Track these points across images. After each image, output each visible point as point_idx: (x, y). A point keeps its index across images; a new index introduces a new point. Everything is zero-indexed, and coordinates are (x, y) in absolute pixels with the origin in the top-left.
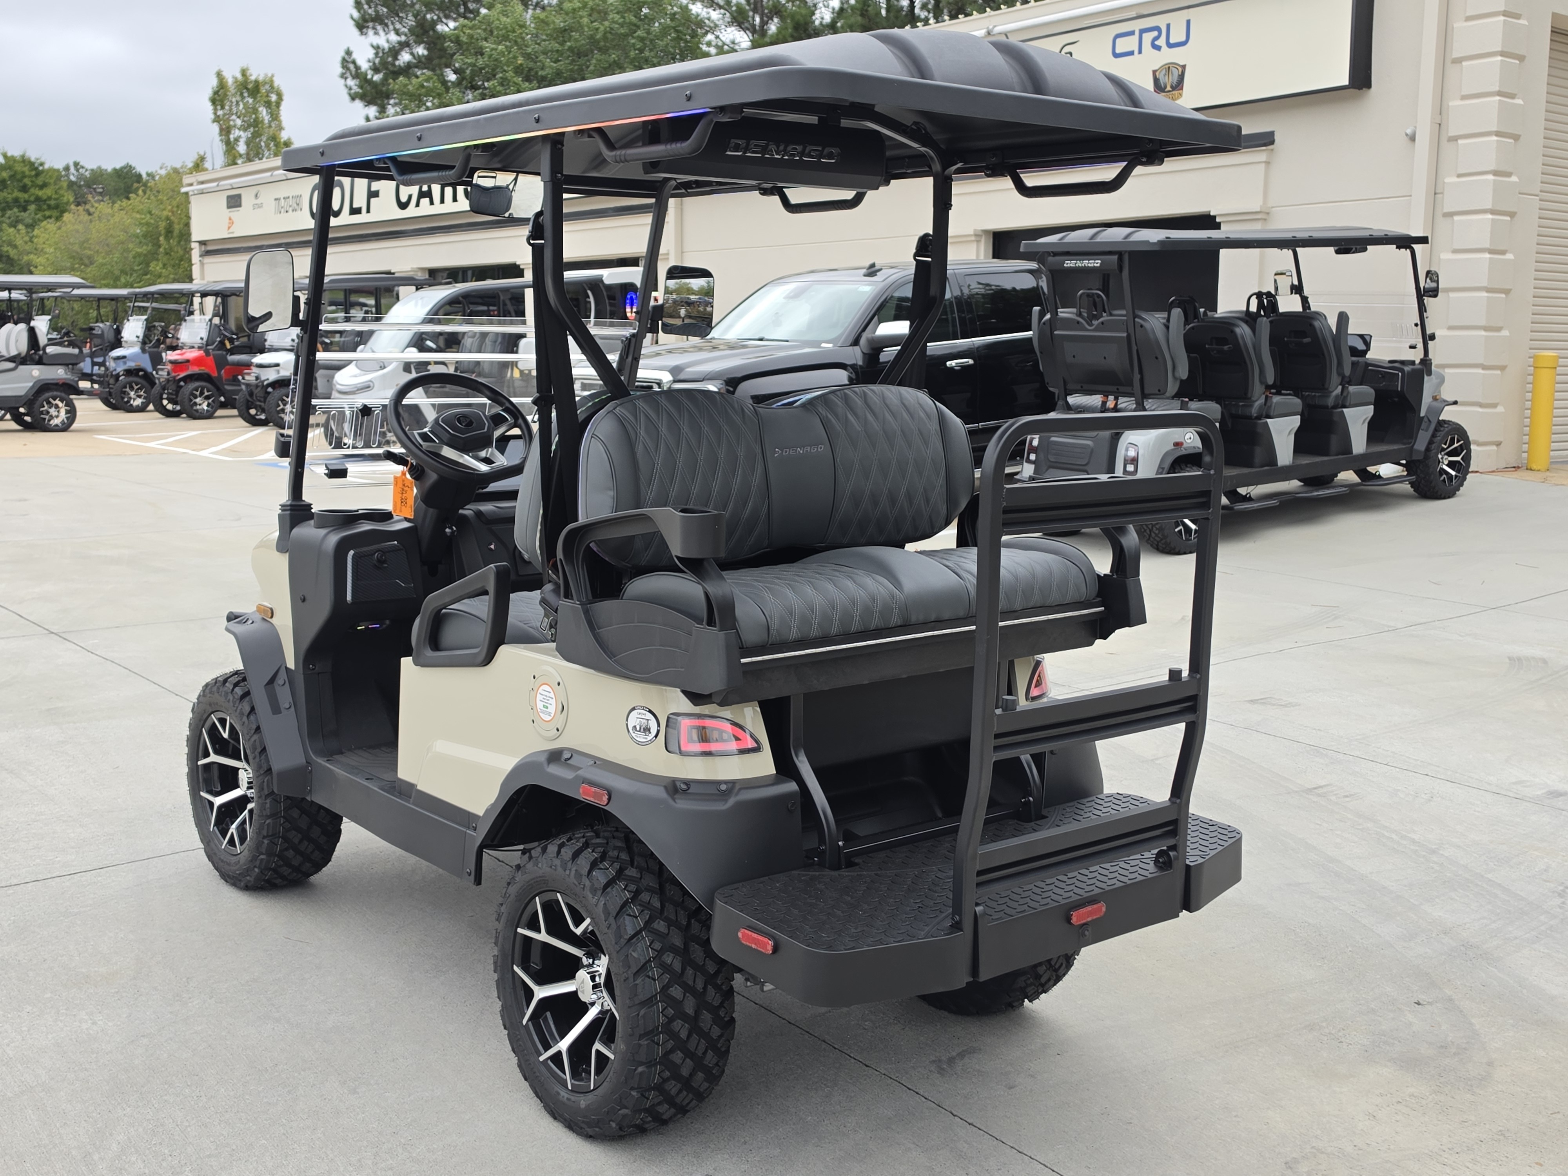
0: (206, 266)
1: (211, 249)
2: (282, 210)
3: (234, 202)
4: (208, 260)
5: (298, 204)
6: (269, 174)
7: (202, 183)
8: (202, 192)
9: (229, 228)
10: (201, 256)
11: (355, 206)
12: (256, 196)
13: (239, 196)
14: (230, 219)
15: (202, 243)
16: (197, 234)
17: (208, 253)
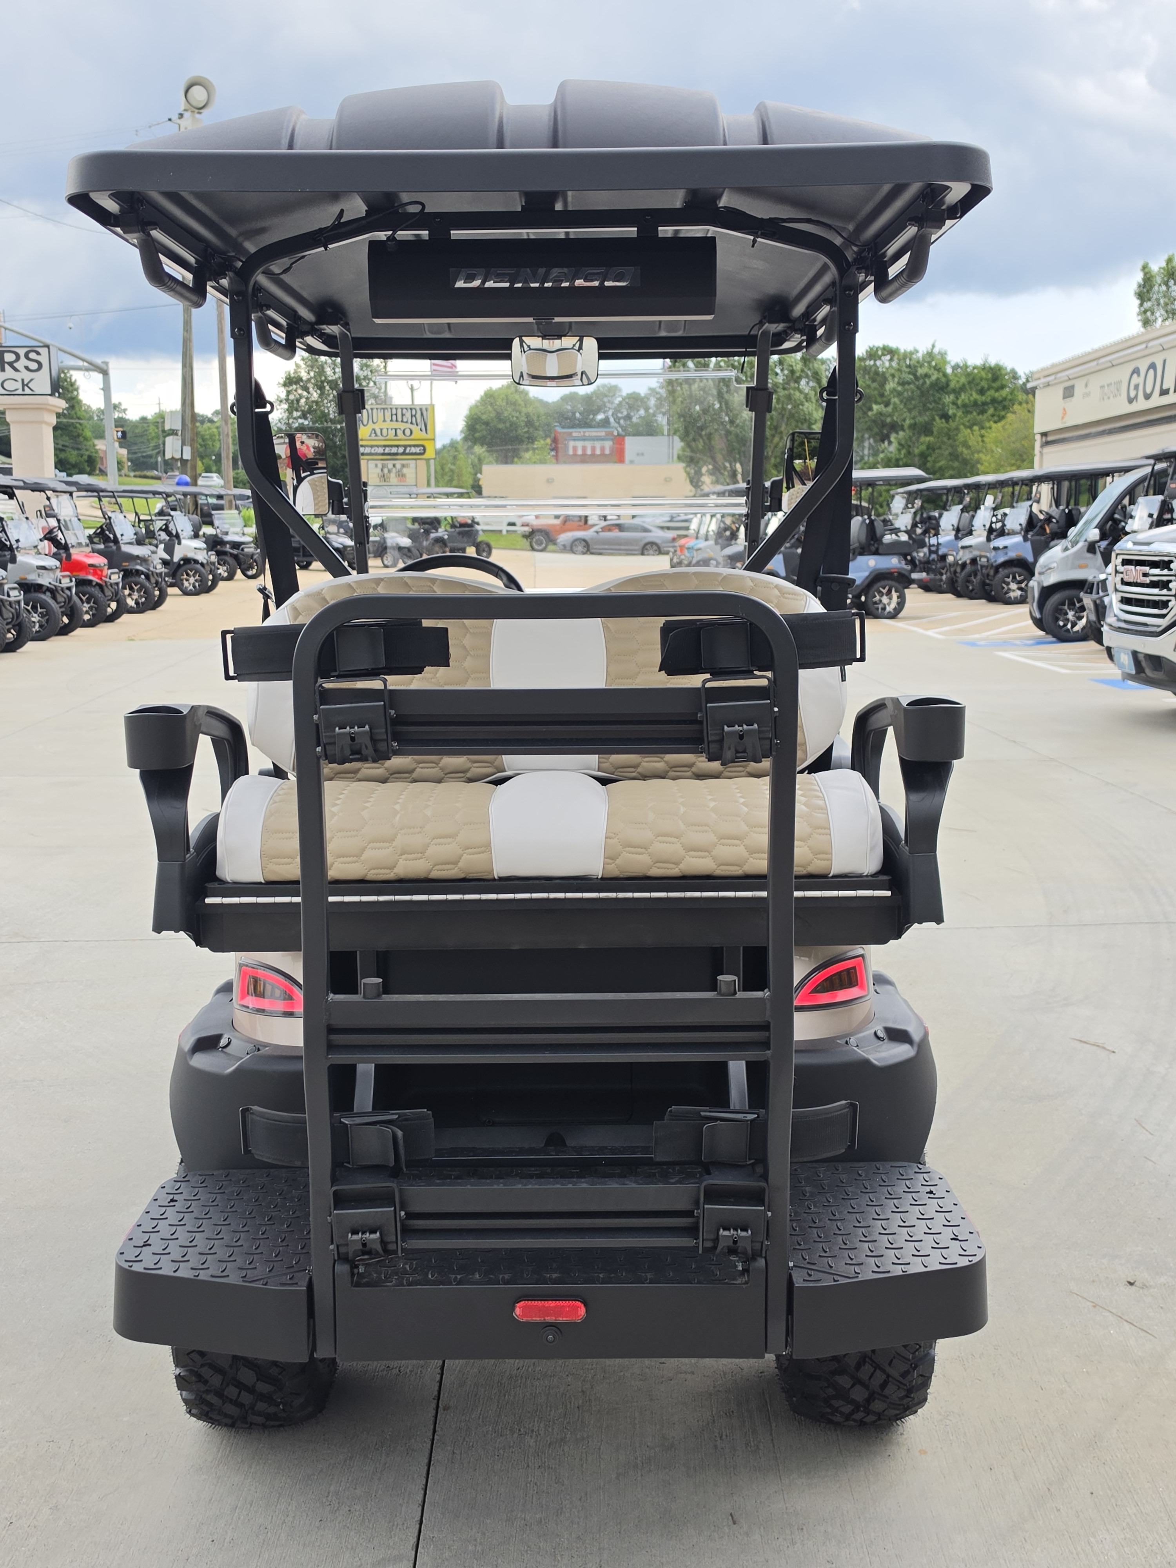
0: (1045, 457)
1: (1049, 439)
2: (1106, 397)
3: (1069, 393)
4: (1048, 449)
5: (1118, 390)
6: (1095, 363)
7: (1049, 376)
8: (1048, 385)
9: (1063, 418)
10: (1042, 446)
11: (1165, 387)
12: (1086, 385)
13: (1073, 387)
14: (1064, 409)
15: (1044, 434)
16: (1039, 427)
17: (1048, 443)
